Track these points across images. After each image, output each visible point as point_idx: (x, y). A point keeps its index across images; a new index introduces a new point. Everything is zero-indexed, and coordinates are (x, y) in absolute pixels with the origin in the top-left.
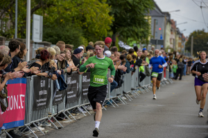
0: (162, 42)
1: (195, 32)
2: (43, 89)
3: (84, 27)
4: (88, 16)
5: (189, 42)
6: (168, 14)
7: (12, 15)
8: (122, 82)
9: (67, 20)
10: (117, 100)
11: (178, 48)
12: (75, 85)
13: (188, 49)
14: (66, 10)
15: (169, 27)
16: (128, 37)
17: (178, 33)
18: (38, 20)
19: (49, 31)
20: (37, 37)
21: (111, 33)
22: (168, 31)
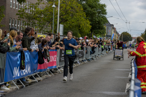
0: (110, 36)
1: (123, 33)
2: (63, 54)
3: (79, 30)
4: (81, 25)
5: (121, 37)
6: (113, 25)
7: (52, 24)
8: (95, 52)
9: (73, 27)
10: (92, 59)
11: (117, 39)
12: (76, 52)
13: (121, 39)
14: (73, 22)
15: (113, 30)
16: (97, 34)
17: (117, 33)
18: (61, 27)
19: (66, 31)
20: (61, 33)
21: (90, 32)
22: (113, 32)
